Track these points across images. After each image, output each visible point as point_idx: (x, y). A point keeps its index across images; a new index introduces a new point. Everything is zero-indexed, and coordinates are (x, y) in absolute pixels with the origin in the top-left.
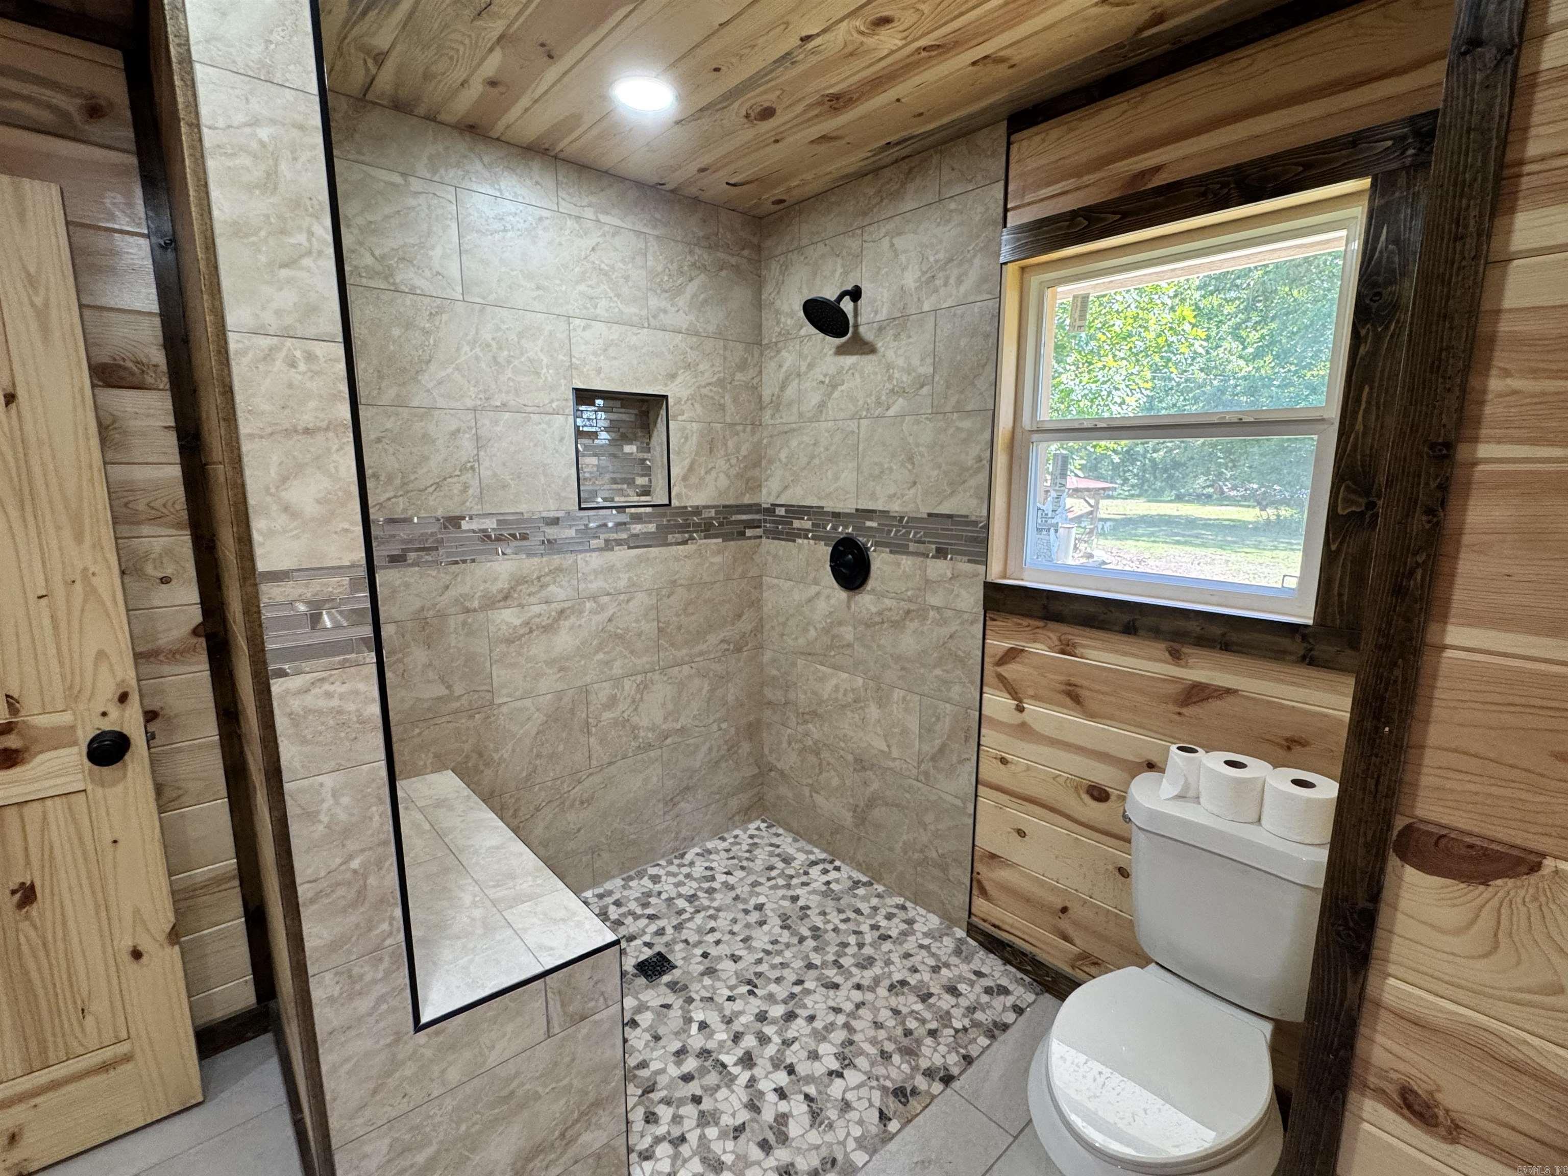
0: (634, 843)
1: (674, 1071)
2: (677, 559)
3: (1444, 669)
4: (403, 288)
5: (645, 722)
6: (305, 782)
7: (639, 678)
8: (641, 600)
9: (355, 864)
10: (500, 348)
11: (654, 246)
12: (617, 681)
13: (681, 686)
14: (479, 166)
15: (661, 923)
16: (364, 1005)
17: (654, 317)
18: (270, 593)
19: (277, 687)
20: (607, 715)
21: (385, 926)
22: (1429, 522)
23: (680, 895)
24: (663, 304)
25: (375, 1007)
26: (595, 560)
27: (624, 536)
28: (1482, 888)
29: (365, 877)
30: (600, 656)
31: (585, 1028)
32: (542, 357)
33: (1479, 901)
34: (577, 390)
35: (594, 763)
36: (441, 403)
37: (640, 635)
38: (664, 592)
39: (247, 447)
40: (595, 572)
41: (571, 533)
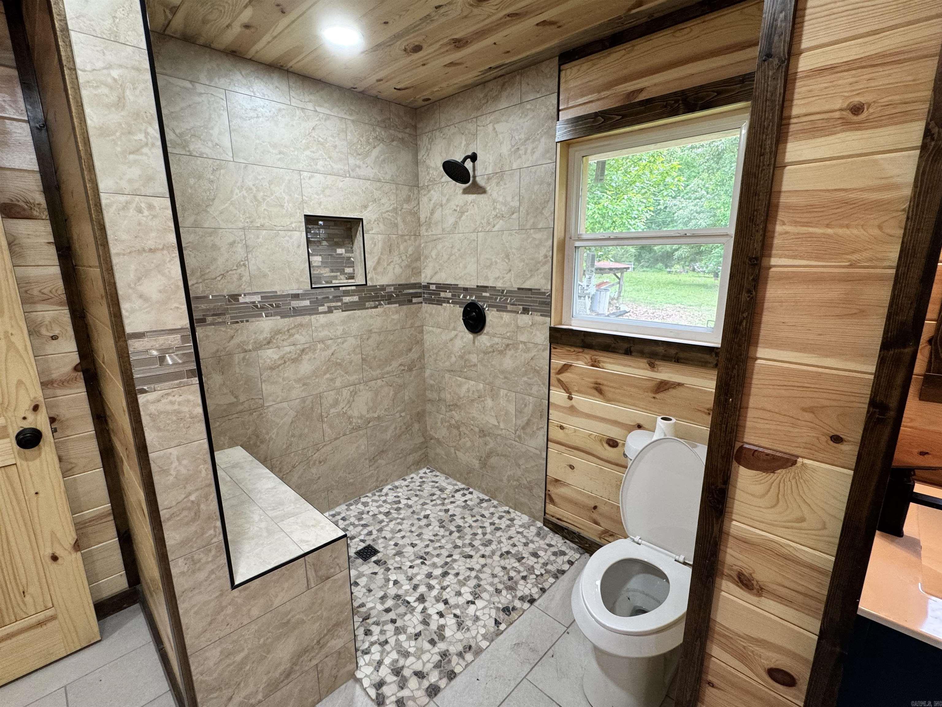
0: (352, 484)
1: (380, 607)
2: (371, 317)
3: (756, 369)
4: (195, 153)
5: (356, 414)
6: (162, 453)
7: (352, 388)
8: (351, 341)
9: (192, 498)
10: (258, 190)
11: (351, 127)
12: (338, 391)
13: (377, 393)
14: (239, 77)
15: (370, 529)
16: (201, 576)
17: (353, 170)
18: (134, 345)
19: (142, 399)
20: (332, 411)
21: (212, 532)
22: (749, 297)
23: (380, 513)
24: (358, 162)
25: (208, 577)
26: (322, 319)
27: (339, 304)
28: (772, 474)
29: (199, 505)
30: (328, 376)
31: (329, 583)
32: (284, 195)
33: (771, 481)
34: (306, 216)
35: (327, 439)
36: (223, 225)
37: (351, 362)
38: (364, 337)
39: (115, 260)
40: (322, 326)
41: (307, 303)
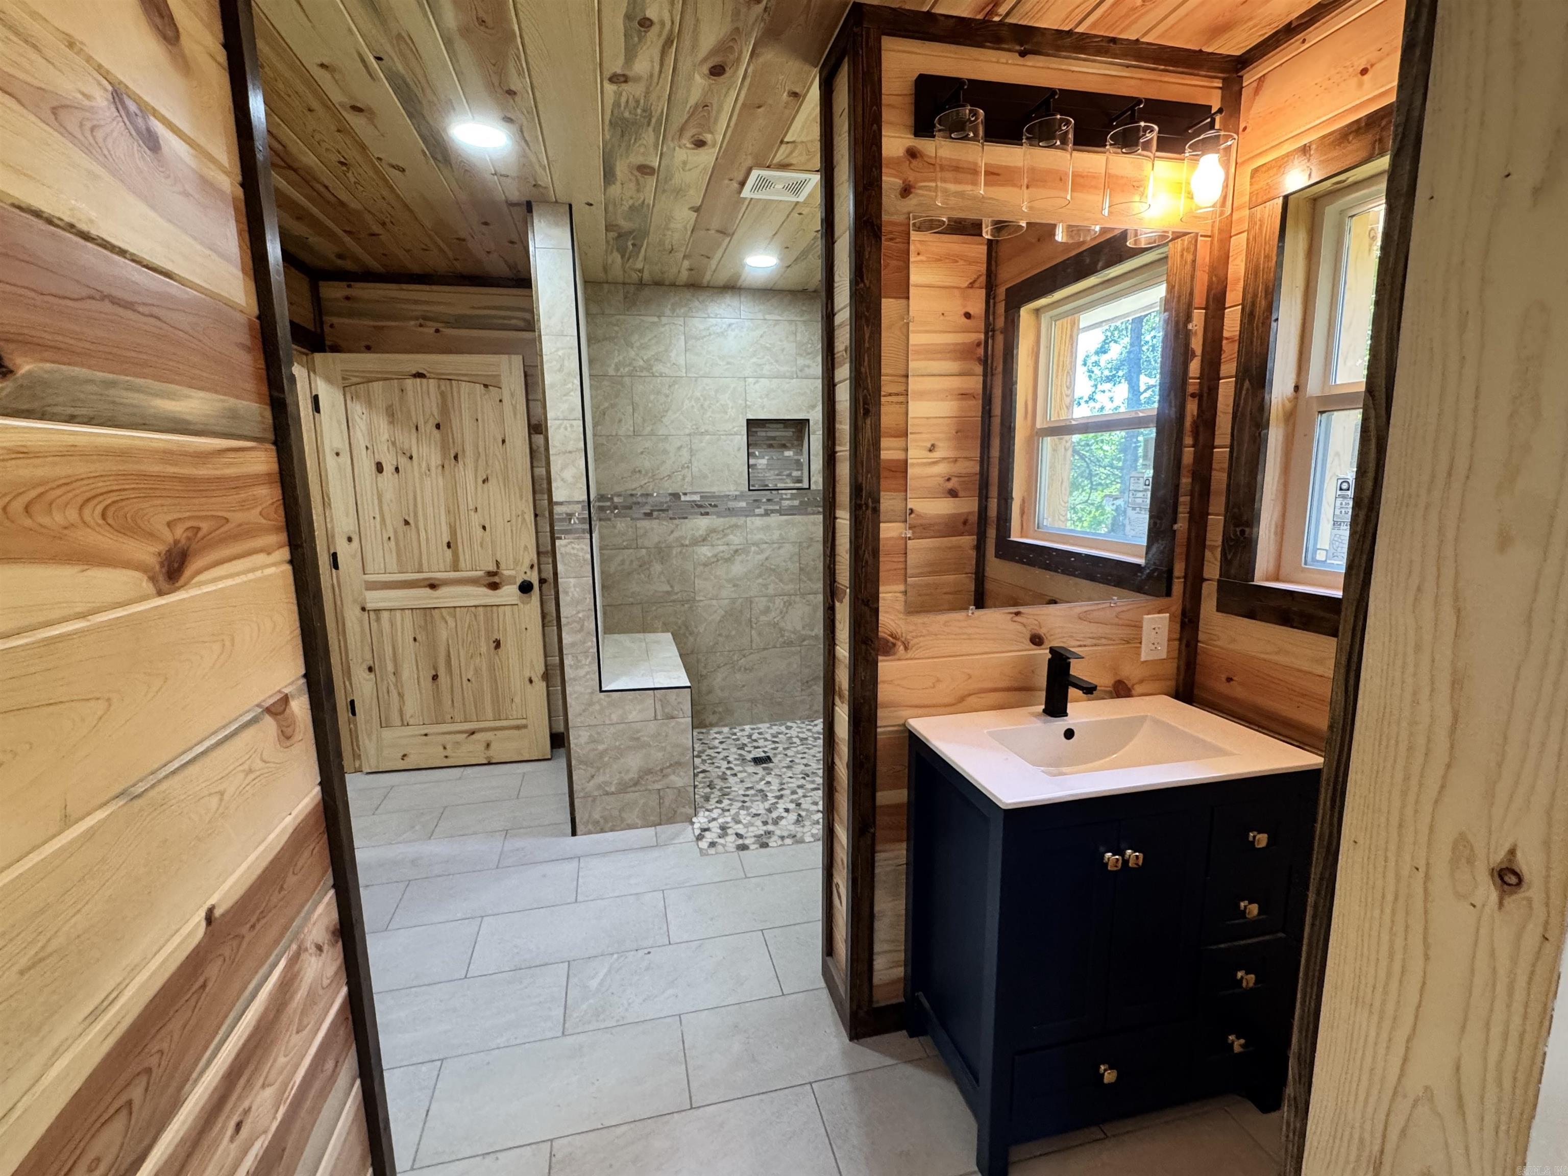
0: (780, 704)
5: (789, 627)
6: (565, 580)
7: (786, 598)
8: (788, 549)
11: (801, 327)
12: (771, 598)
14: (697, 303)
16: (582, 672)
17: (801, 371)
18: (557, 509)
19: (558, 543)
20: (763, 618)
23: (798, 737)
24: (808, 362)
25: (585, 676)
26: (758, 522)
27: (777, 507)
30: (760, 581)
31: (673, 723)
32: (728, 402)
34: (748, 420)
35: (754, 646)
37: (786, 570)
38: (805, 544)
39: (552, 458)
40: (758, 529)
41: (743, 504)
